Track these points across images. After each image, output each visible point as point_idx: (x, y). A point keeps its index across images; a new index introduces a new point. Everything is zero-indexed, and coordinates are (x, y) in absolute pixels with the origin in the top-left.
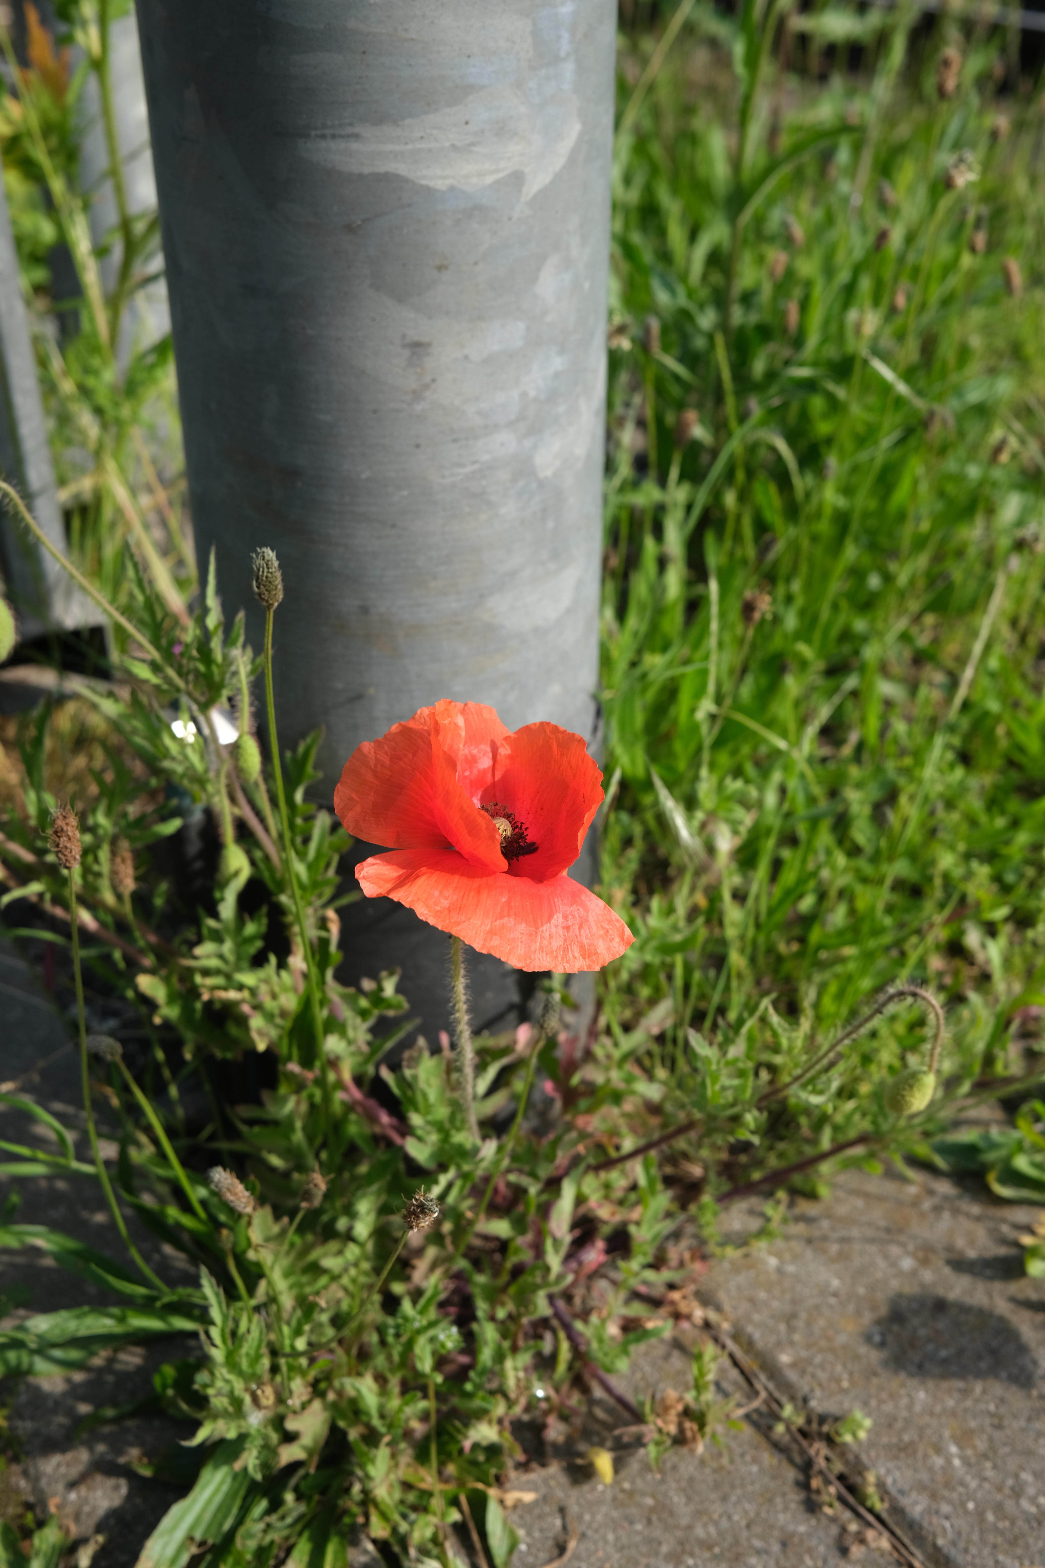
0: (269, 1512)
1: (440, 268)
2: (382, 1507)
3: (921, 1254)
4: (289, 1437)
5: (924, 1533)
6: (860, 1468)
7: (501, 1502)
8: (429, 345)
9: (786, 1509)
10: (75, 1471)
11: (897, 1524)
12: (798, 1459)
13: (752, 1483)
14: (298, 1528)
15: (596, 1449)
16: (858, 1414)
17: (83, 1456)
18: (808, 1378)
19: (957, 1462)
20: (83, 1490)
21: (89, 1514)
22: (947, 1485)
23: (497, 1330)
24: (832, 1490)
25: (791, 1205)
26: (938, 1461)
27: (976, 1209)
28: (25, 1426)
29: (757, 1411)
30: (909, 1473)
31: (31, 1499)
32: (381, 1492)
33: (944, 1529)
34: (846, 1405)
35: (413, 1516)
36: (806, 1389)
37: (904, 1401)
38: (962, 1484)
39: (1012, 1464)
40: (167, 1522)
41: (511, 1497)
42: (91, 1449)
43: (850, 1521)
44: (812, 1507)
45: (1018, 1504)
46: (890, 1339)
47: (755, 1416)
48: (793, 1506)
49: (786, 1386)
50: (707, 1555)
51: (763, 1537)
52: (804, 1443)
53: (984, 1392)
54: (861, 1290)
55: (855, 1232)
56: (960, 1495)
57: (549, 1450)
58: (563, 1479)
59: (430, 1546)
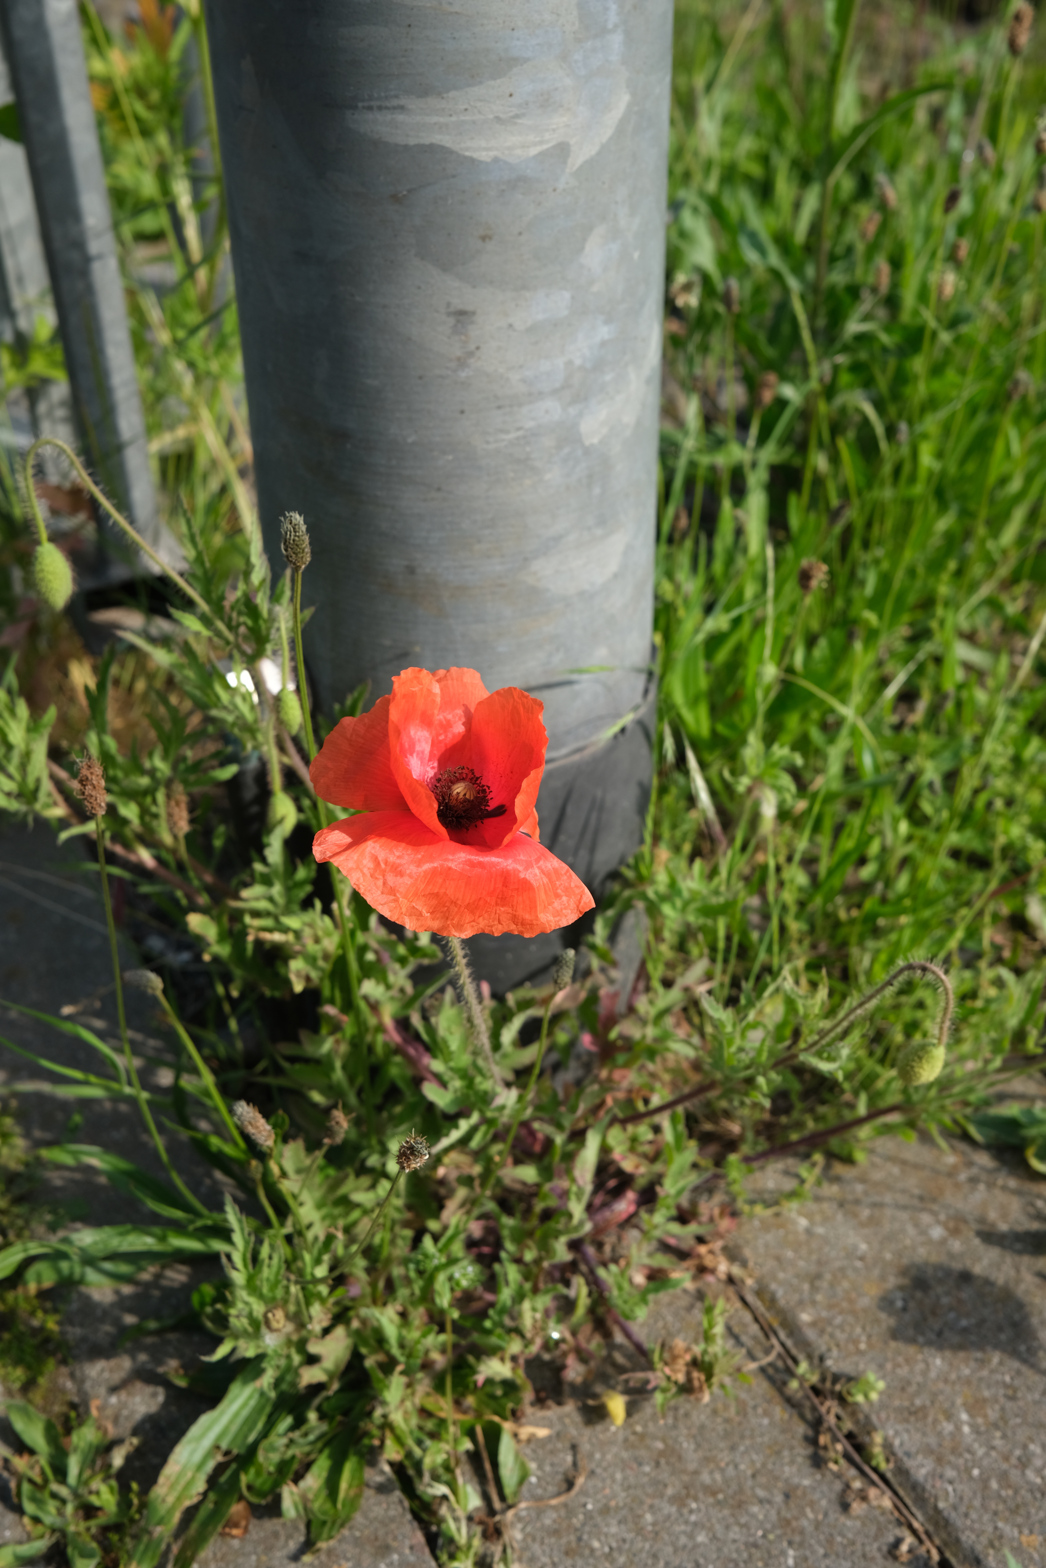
0: (293, 1428)
1: (484, 238)
2: (398, 1432)
3: (951, 1225)
4: (312, 1360)
5: (926, 1495)
6: (869, 1428)
7: (516, 1435)
8: (474, 313)
9: (792, 1462)
10: (117, 1377)
11: (901, 1484)
12: (809, 1415)
13: (762, 1435)
14: (319, 1445)
15: (611, 1392)
16: (871, 1377)
17: (125, 1364)
18: (826, 1337)
19: (966, 1429)
20: (123, 1395)
21: (127, 1418)
22: (954, 1451)
23: (519, 1271)
24: (839, 1447)
25: (827, 1167)
26: (948, 1427)
27: (1013, 1183)
28: (75, 1332)
29: (771, 1364)
30: (918, 1436)
31: (76, 1399)
32: (397, 1418)
33: (947, 1493)
34: (861, 1366)
35: (428, 1442)
36: (824, 1348)
37: (921, 1366)
38: (969, 1451)
39: (1022, 1435)
40: (195, 1430)
41: (525, 1432)
42: (133, 1358)
43: (854, 1478)
44: (818, 1461)
45: (1023, 1474)
46: (912, 1305)
47: (771, 1371)
48: (800, 1460)
49: (805, 1344)
50: (711, 1500)
51: (766, 1488)
52: (816, 1401)
53: (1001, 1363)
54: (888, 1256)
55: (888, 1198)
56: (966, 1461)
57: (566, 1388)
58: (578, 1418)
59: (441, 1471)
